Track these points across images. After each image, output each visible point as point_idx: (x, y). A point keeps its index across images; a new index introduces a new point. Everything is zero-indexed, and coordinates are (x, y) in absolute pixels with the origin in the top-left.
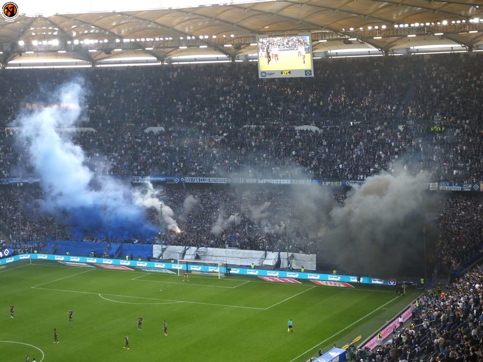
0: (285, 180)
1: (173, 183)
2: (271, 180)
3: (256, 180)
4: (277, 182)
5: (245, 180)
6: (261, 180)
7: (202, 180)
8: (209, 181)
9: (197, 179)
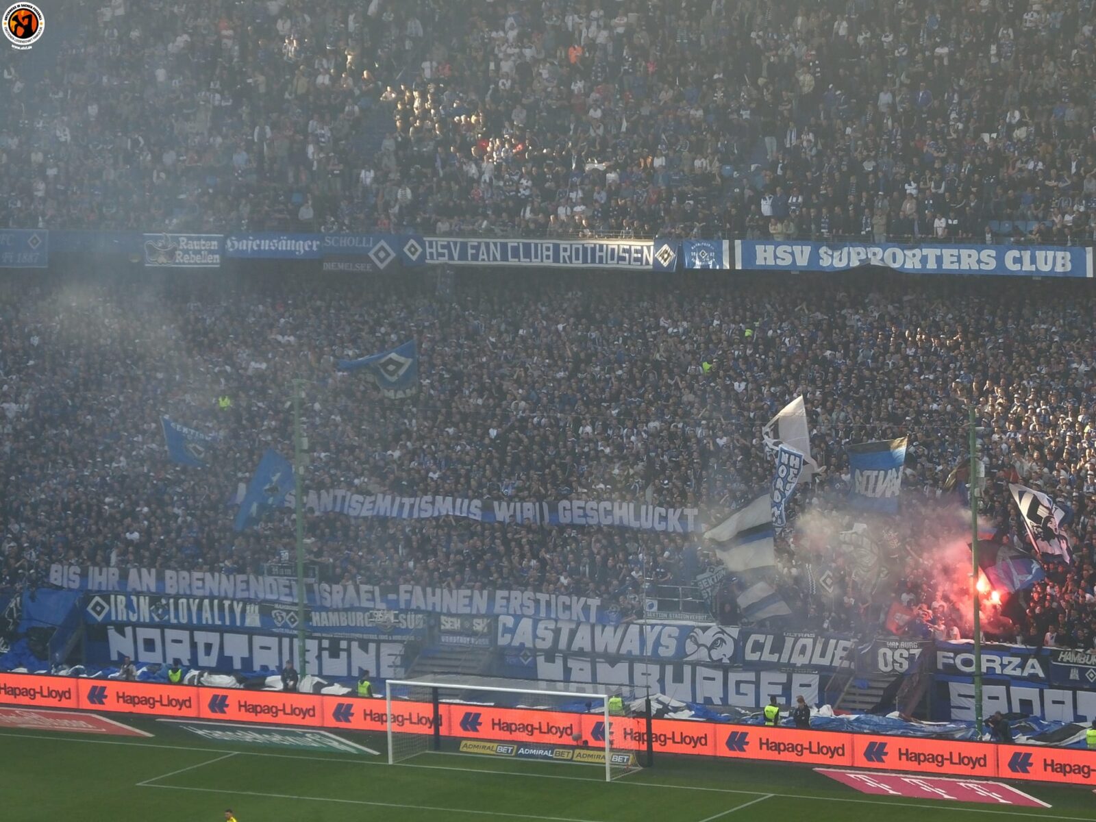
0: (964, 253)
1: (360, 267)
2: (889, 251)
3: (807, 249)
4: (924, 260)
5: (749, 255)
6: (836, 254)
7: (515, 251)
8: (556, 259)
9: (492, 246)
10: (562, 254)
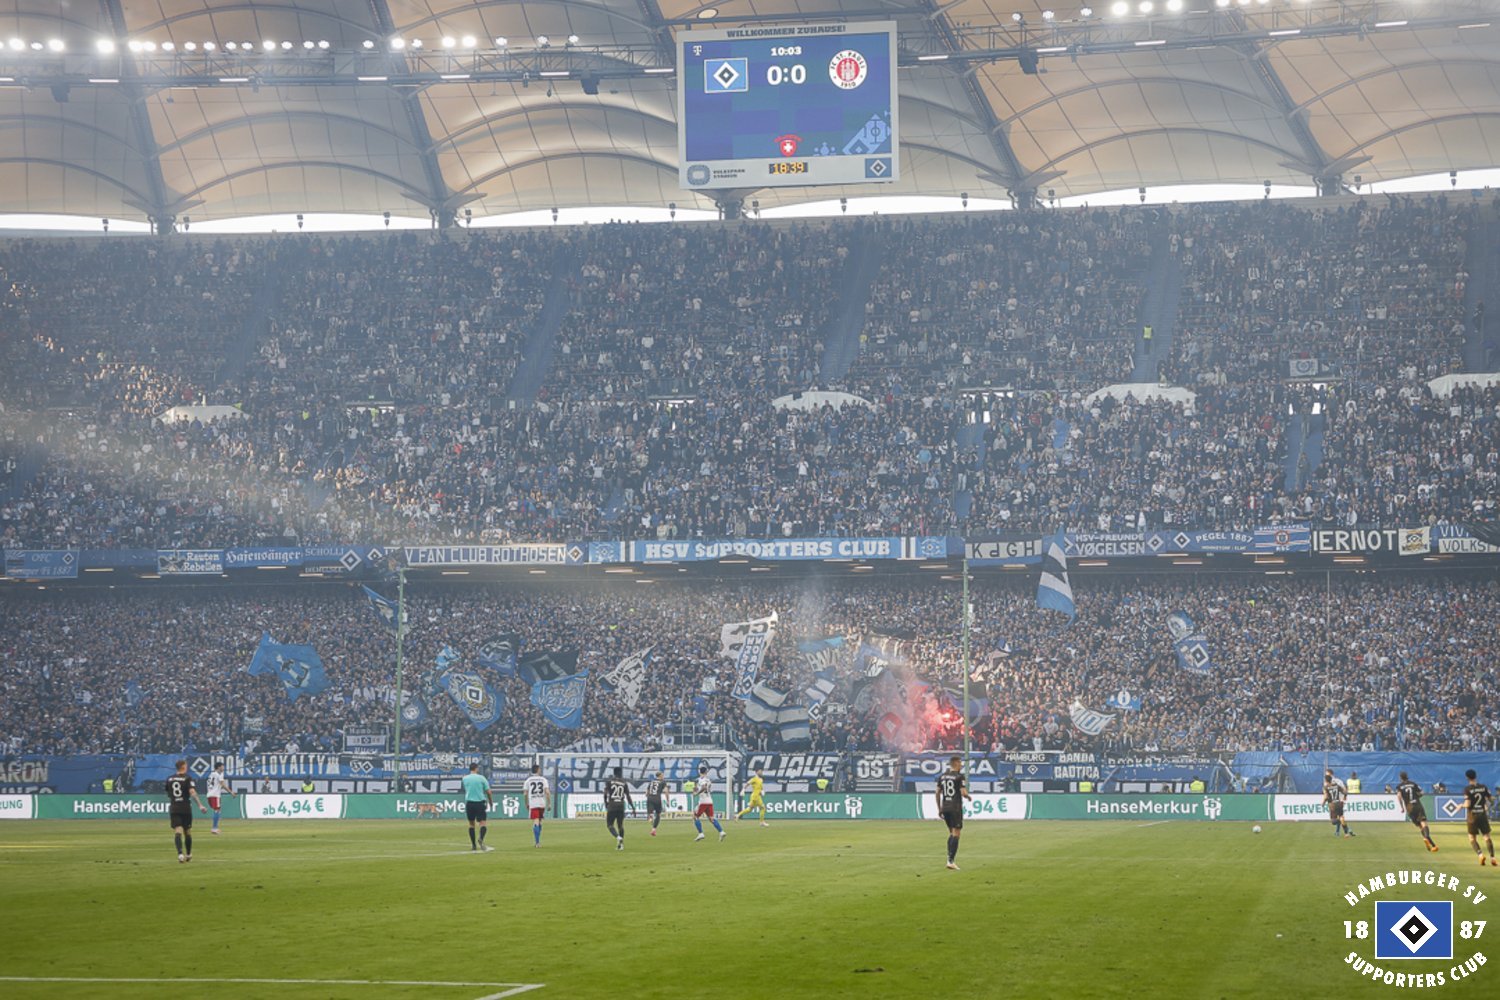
0: (808, 544)
1: (332, 569)
2: (750, 545)
3: (686, 546)
4: (777, 550)
5: (641, 552)
6: (709, 548)
7: (457, 554)
8: (489, 559)
9: (438, 552)
10: (494, 555)
